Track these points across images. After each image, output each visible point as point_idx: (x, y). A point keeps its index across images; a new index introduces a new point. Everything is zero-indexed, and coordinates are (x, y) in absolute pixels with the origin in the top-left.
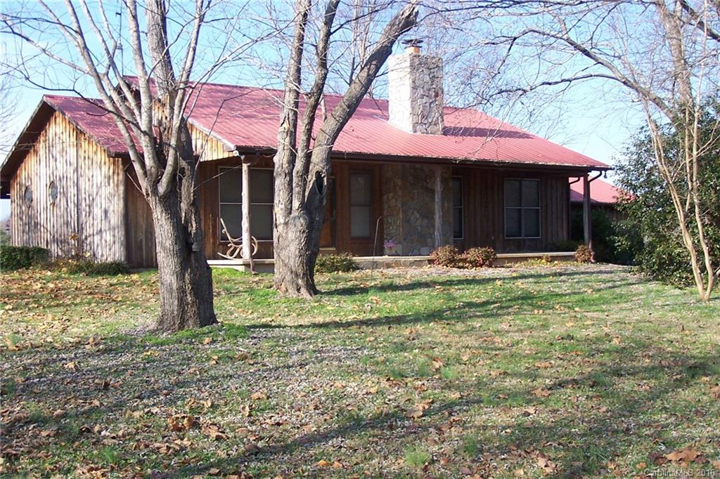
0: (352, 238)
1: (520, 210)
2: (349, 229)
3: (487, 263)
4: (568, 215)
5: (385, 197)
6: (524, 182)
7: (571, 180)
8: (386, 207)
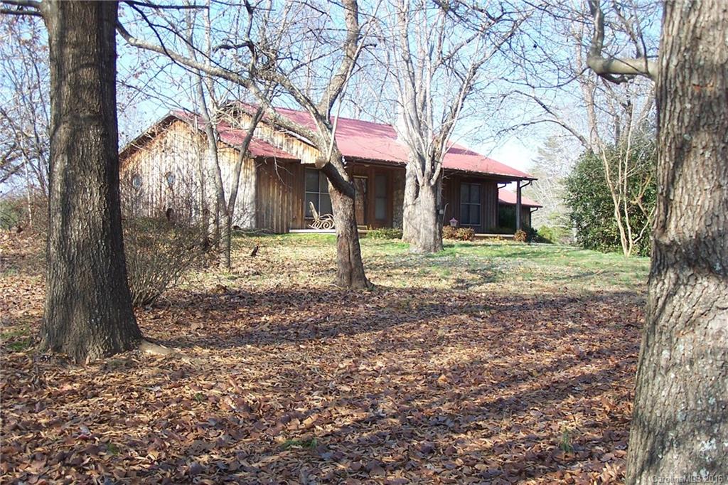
0: (377, 220)
1: (469, 205)
2: (374, 213)
3: (471, 238)
4: (497, 210)
5: (395, 192)
6: (472, 187)
7: (499, 185)
8: (395, 199)
